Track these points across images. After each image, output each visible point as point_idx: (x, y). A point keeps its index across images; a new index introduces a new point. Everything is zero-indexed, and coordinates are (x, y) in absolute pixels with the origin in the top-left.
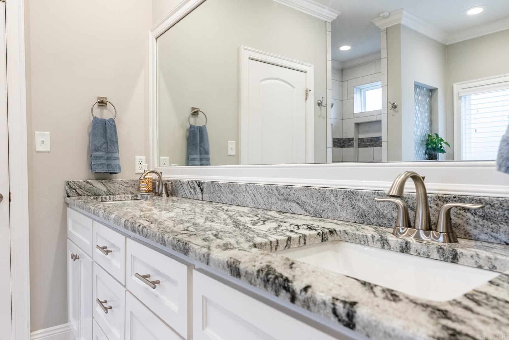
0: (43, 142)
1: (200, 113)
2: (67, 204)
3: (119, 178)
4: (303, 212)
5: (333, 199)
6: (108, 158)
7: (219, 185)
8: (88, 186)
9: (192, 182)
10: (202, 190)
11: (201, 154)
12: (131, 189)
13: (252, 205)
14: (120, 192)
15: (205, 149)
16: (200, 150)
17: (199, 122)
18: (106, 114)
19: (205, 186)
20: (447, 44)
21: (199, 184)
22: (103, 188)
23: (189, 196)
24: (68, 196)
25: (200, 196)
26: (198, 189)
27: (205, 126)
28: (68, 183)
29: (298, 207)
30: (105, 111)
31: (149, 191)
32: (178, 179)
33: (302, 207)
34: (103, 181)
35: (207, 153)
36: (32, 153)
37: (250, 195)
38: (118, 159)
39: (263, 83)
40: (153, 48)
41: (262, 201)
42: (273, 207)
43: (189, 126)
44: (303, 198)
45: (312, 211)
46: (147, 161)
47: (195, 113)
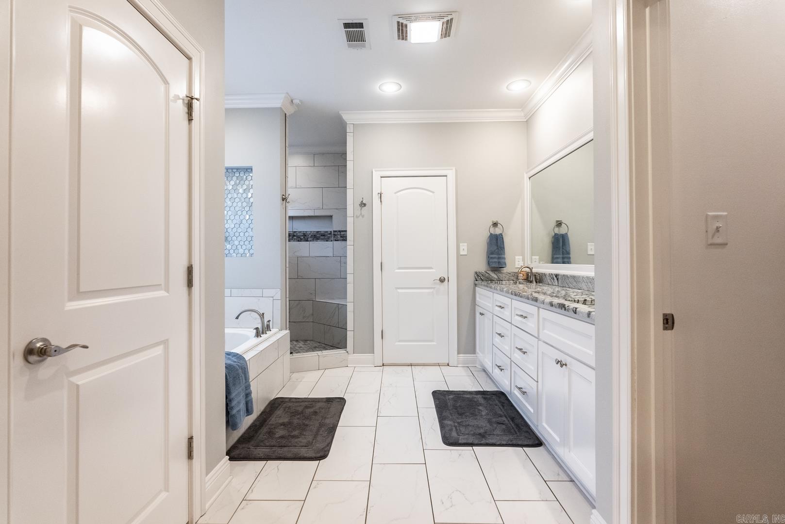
0: (464, 249)
1: (563, 224)
2: (476, 285)
3: (505, 270)
6: (499, 258)
7: (567, 276)
8: (487, 275)
9: (552, 274)
10: (558, 279)
11: (563, 254)
12: (512, 278)
14: (506, 279)
15: (566, 251)
16: (563, 252)
17: (563, 230)
18: (498, 231)
19: (560, 277)
21: (556, 276)
22: (496, 277)
23: (550, 283)
24: (476, 280)
25: (557, 284)
26: (555, 278)
27: (567, 234)
28: (476, 273)
30: (496, 229)
31: (524, 279)
32: (543, 272)
34: (496, 272)
35: (568, 253)
36: (459, 256)
38: (504, 258)
40: (527, 184)
43: (554, 234)
46: (523, 260)
47: (559, 224)
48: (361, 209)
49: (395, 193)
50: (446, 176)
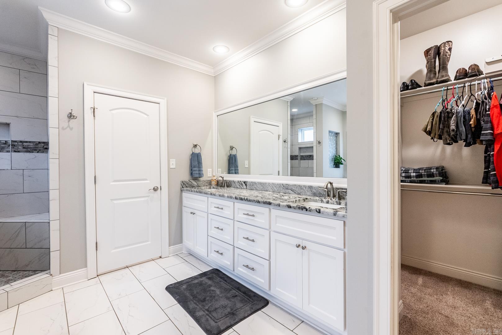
0: (173, 164)
1: (234, 148)
2: (182, 191)
3: (201, 179)
4: (293, 193)
5: (304, 189)
6: (199, 170)
7: (255, 183)
8: (190, 183)
9: (241, 181)
11: (235, 167)
12: (206, 184)
13: (272, 191)
14: (202, 185)
15: (237, 165)
17: (234, 152)
18: (197, 151)
19: (248, 183)
20: (344, 111)
22: (196, 184)
23: (238, 187)
24: (183, 188)
25: (245, 187)
26: (244, 184)
27: (236, 154)
28: (183, 182)
29: (291, 192)
30: (196, 149)
31: (216, 185)
32: (232, 180)
33: (293, 191)
34: (196, 181)
35: (237, 167)
36: (169, 169)
37: (271, 187)
38: (202, 171)
39: (260, 133)
40: (215, 119)
41: (276, 189)
42: (281, 192)
43: (229, 154)
44: (293, 188)
45: (297, 193)
46: (213, 172)
47: (232, 148)
48: (69, 121)
49: (110, 110)
50: (159, 104)
